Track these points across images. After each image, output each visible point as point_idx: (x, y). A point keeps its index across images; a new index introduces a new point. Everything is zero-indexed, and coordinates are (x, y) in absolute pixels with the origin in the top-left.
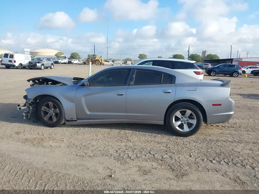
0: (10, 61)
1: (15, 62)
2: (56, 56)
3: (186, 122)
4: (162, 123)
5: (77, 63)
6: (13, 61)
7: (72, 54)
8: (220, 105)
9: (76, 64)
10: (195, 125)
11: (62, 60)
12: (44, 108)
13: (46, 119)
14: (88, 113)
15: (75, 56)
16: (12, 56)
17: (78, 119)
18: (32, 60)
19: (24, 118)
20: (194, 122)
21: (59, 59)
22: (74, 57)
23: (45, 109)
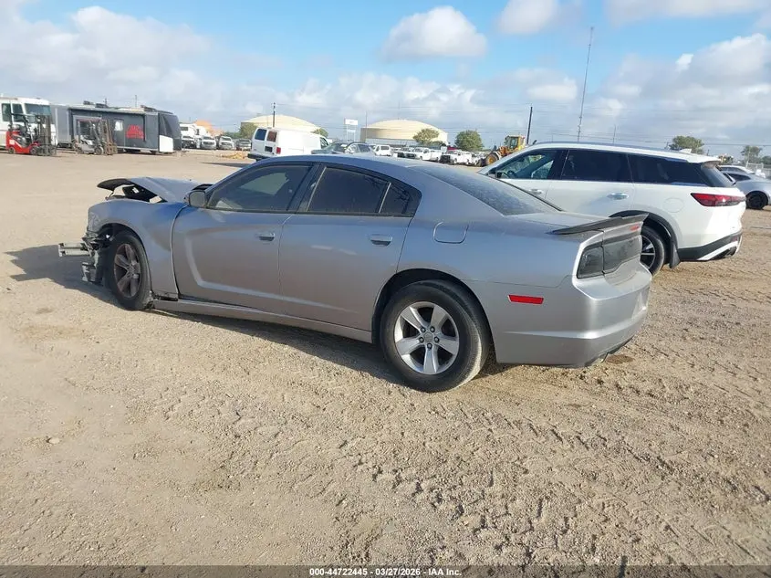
0: (269, 149)
1: (279, 150)
2: (417, 141)
3: (433, 343)
4: (367, 337)
5: (465, 161)
6: (274, 151)
7: (462, 134)
8: (539, 301)
9: (464, 164)
10: (454, 359)
11: (426, 152)
12: (118, 257)
13: (121, 286)
14: (201, 282)
15: (468, 141)
16: (273, 137)
17: (181, 296)
18: (322, 147)
19: (85, 279)
20: (453, 346)
21: (419, 150)
22: (465, 143)
23: (120, 262)
